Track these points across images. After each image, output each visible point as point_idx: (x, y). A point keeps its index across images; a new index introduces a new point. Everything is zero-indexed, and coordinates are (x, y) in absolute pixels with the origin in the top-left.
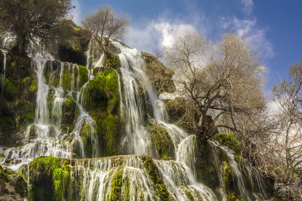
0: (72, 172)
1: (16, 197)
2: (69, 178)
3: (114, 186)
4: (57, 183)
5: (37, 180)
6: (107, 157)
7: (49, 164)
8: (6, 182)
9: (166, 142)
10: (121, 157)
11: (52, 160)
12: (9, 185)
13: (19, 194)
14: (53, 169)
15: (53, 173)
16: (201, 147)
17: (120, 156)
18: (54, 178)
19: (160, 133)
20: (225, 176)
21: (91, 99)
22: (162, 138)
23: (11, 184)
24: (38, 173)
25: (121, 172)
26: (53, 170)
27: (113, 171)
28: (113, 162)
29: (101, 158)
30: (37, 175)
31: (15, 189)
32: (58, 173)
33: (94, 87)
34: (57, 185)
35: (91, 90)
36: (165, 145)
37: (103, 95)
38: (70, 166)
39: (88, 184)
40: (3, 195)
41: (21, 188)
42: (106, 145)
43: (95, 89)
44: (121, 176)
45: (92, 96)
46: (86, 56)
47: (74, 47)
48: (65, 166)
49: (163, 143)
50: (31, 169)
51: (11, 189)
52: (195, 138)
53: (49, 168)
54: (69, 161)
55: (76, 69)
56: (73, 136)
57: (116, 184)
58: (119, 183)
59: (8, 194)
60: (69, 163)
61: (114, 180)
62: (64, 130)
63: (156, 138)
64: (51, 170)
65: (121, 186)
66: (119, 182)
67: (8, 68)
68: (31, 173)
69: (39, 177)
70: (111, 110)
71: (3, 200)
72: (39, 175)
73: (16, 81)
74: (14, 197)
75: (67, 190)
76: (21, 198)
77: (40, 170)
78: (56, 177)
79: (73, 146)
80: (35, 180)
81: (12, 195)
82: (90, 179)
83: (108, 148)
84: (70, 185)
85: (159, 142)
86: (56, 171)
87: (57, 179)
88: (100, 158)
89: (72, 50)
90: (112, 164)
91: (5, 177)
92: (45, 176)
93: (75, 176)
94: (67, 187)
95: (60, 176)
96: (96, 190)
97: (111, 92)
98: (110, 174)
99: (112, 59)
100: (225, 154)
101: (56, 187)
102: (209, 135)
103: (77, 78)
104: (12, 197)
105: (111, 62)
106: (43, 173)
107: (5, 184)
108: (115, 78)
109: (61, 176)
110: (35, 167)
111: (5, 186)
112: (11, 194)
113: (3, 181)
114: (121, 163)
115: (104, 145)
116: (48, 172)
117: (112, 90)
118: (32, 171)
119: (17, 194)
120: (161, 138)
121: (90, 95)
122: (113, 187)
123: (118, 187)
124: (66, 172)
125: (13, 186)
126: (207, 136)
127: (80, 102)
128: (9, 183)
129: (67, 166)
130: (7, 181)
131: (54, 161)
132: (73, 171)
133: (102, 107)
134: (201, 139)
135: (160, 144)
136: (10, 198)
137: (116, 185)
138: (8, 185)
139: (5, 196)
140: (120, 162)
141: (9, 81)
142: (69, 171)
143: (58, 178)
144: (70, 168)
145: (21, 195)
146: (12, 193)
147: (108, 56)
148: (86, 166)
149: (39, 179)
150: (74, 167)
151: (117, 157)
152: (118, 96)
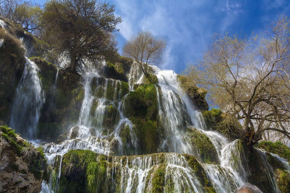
0: (108, 169)
1: (28, 177)
2: (105, 173)
3: (155, 184)
4: (91, 178)
5: (69, 172)
6: (147, 155)
7: (84, 156)
8: (17, 156)
9: (208, 146)
10: (163, 155)
11: (88, 153)
12: (21, 160)
13: (33, 174)
14: (88, 162)
15: (87, 166)
16: (247, 153)
17: (161, 153)
18: (88, 173)
19: (200, 137)
20: (282, 185)
21: (131, 107)
22: (204, 143)
23: (23, 159)
24: (71, 165)
25: (163, 169)
26: (88, 164)
27: (153, 168)
28: (153, 160)
29: (141, 156)
30: (70, 167)
31: (28, 166)
32: (93, 167)
33: (134, 97)
34: (91, 180)
35: (131, 99)
36: (207, 149)
37: (142, 103)
38: (107, 162)
39: (125, 182)
40: (9, 172)
41: (36, 166)
42: (145, 148)
43: (135, 99)
44: (164, 174)
45: (133, 105)
46: (128, 77)
47: (118, 70)
48: (102, 162)
49: (205, 147)
50: (64, 161)
51: (23, 166)
52: (240, 142)
53: (84, 161)
54: (107, 157)
55: (118, 84)
56: (113, 136)
57: (157, 182)
58: (162, 182)
59: (17, 172)
60: (107, 160)
61: (155, 179)
62: (105, 133)
63: (197, 142)
64: (86, 163)
65: (163, 185)
66: (162, 180)
67: (60, 81)
68: (64, 165)
69: (72, 169)
70: (150, 116)
71: (8, 178)
72: (72, 167)
73: (66, 92)
74: (26, 177)
75: (101, 188)
76: (36, 179)
77: (73, 162)
78: (90, 171)
79: (112, 145)
80: (66, 172)
81: (23, 175)
82: (128, 177)
83: (148, 151)
84: (106, 182)
85: (201, 146)
86: (91, 164)
87: (91, 174)
88: (139, 156)
89: (116, 73)
90: (152, 161)
91: (17, 148)
92: (78, 168)
93: (111, 173)
94: (102, 184)
95: (94, 170)
96: (135, 189)
97: (150, 101)
98: (150, 172)
99: (150, 78)
100: (277, 161)
101: (90, 183)
102: (256, 139)
103: (119, 91)
104: (23, 176)
105: (150, 81)
106: (76, 165)
107: (15, 158)
108: (154, 89)
109: (96, 170)
110: (69, 158)
111: (15, 161)
112: (22, 173)
113: (13, 153)
114: (163, 161)
115: (143, 148)
116: (82, 165)
117: (150, 99)
118: (65, 163)
119: (30, 174)
120: (202, 142)
121: (131, 104)
122: (154, 186)
123: (160, 186)
124: (102, 168)
125: (26, 162)
126: (254, 140)
127: (121, 109)
128: (21, 158)
129: (104, 161)
130: (20, 154)
131: (90, 154)
132: (110, 167)
133: (141, 116)
134: (247, 143)
135: (202, 148)
136: (20, 177)
137: (157, 184)
138: (19, 160)
139: (13, 173)
140: (161, 160)
141: (59, 91)
142: (106, 167)
143: (93, 173)
144: (107, 164)
145: (35, 176)
146: (24, 172)
147: (147, 76)
148: (124, 164)
149: (71, 172)
150: (111, 163)
151: (158, 155)
152: (156, 104)
